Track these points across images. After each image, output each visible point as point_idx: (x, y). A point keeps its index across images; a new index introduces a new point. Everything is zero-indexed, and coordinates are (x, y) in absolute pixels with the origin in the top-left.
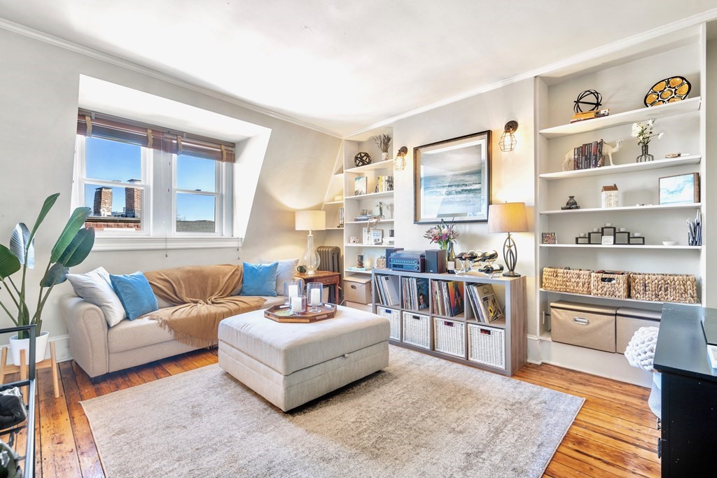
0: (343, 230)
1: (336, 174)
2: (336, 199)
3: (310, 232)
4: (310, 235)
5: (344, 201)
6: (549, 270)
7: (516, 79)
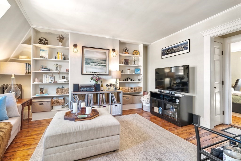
0: (31, 75)
1: (22, 44)
2: (20, 57)
3: (13, 76)
4: (13, 77)
5: (32, 60)
6: (122, 87)
7: (115, 39)
